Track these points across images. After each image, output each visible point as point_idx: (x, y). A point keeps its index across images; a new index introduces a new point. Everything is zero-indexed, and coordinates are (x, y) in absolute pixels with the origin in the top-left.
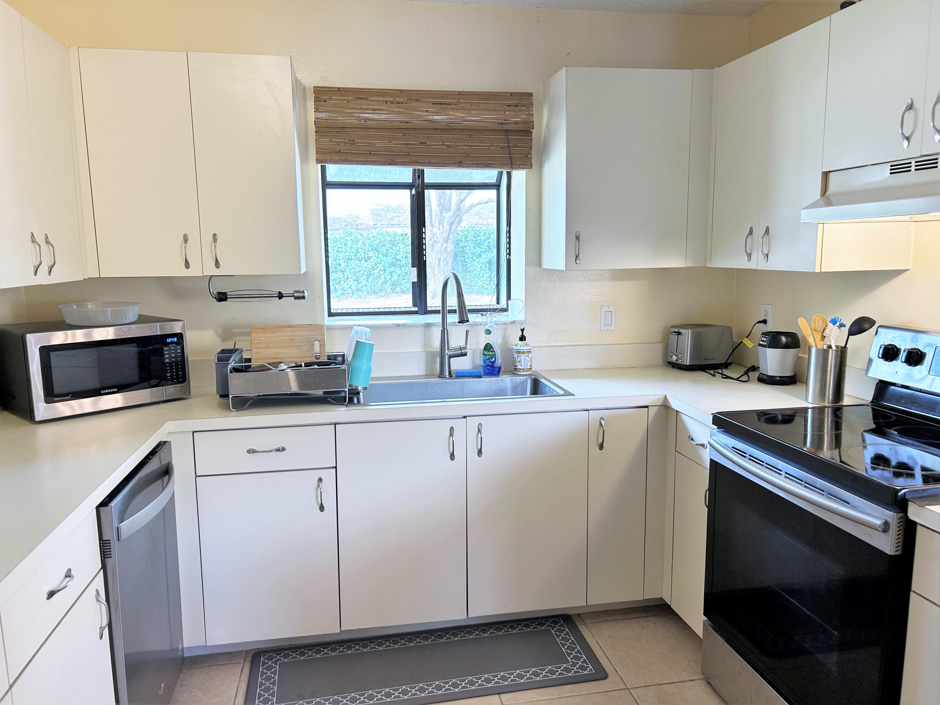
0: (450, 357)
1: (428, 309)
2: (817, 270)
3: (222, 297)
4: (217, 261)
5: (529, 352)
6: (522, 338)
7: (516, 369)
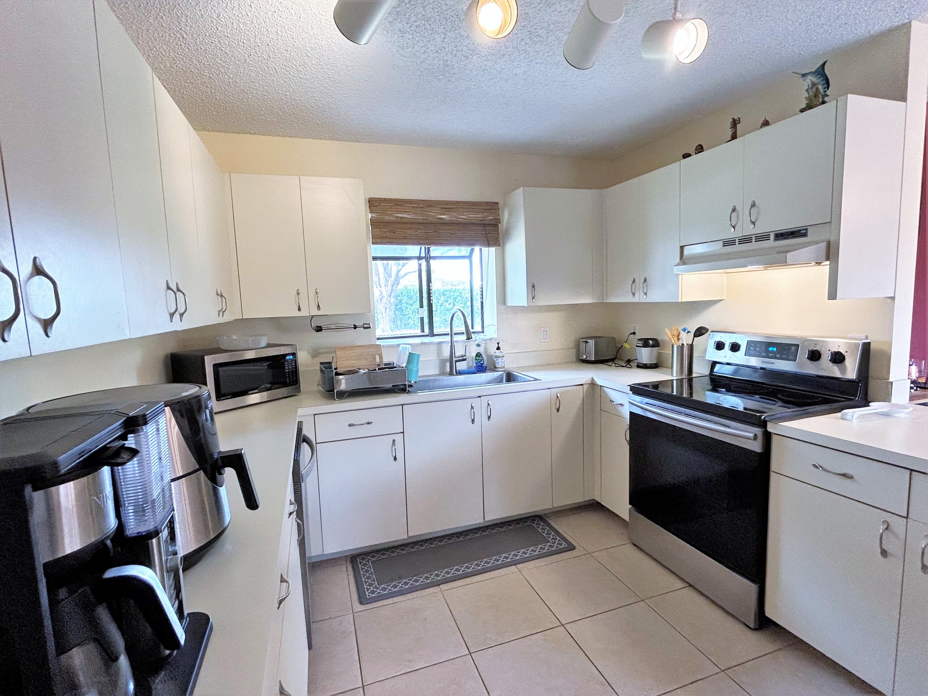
0: (456, 361)
1: (435, 333)
2: (680, 301)
3: (319, 329)
4: (319, 306)
5: (503, 357)
6: (498, 348)
7: (495, 368)
